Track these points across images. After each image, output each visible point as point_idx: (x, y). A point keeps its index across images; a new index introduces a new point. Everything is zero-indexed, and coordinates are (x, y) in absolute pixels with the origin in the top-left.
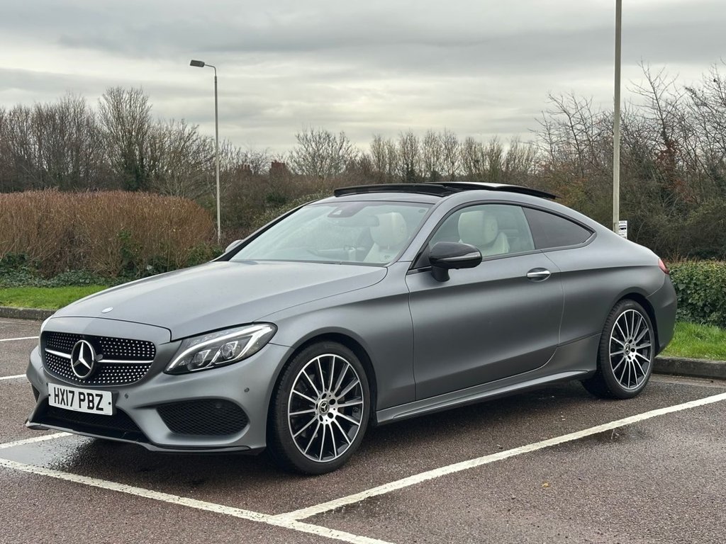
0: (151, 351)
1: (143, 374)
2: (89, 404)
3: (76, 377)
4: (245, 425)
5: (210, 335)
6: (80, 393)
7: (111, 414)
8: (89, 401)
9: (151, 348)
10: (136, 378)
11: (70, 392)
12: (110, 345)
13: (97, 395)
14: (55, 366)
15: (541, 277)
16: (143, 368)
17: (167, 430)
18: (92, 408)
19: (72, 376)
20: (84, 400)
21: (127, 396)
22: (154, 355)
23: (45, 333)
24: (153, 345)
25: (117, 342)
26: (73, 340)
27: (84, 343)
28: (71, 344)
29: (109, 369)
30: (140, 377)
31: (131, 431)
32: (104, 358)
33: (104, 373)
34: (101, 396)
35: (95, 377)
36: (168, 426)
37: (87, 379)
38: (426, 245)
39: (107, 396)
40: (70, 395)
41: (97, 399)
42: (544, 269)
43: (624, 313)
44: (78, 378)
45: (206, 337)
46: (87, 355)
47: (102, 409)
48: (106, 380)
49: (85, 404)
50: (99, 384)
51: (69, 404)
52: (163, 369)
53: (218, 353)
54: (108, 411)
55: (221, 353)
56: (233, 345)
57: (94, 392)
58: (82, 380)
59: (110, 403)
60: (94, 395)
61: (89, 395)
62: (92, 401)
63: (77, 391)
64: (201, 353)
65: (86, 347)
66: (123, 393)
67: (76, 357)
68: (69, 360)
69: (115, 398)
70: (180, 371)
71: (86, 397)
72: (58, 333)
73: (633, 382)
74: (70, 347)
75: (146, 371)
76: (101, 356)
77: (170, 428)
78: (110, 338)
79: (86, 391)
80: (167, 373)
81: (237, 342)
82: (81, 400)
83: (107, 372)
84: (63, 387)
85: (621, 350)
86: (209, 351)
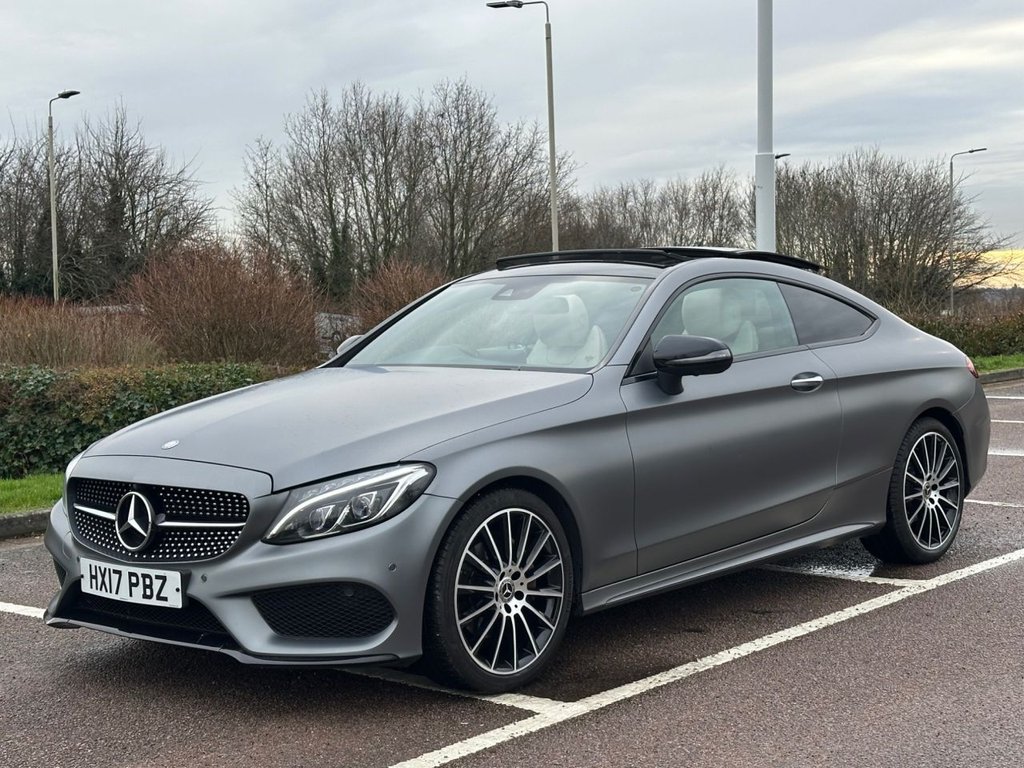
0: (241, 508)
1: (229, 544)
2: (145, 592)
3: (123, 548)
4: (391, 621)
5: (333, 483)
6: (131, 574)
7: (180, 606)
8: (145, 587)
9: (241, 503)
10: (218, 549)
11: (115, 572)
12: (177, 498)
13: (157, 577)
14: (89, 531)
15: (810, 387)
16: (230, 534)
17: (268, 631)
18: (150, 597)
19: (117, 547)
20: (136, 585)
21: (204, 579)
22: (247, 513)
23: (72, 480)
24: (245, 499)
25: (187, 495)
26: (117, 492)
27: (136, 496)
28: (115, 497)
29: (176, 536)
30: (225, 549)
31: (212, 631)
32: (167, 520)
33: (167, 541)
34: (164, 579)
35: (154, 548)
36: (270, 625)
37: (140, 553)
38: (647, 340)
39: (174, 578)
40: (115, 577)
41: (157, 584)
42: (815, 375)
43: (923, 437)
44: (126, 550)
45: (327, 485)
46: (141, 515)
47: (165, 599)
48: (171, 553)
49: (138, 591)
50: (160, 560)
51: (114, 590)
52: (260, 536)
53: (346, 511)
54: (175, 601)
55: (351, 510)
56: (370, 497)
57: (153, 572)
58: (133, 553)
59: (178, 590)
60: (154, 577)
61: (145, 576)
62: (150, 586)
63: (125, 570)
64: (318, 510)
65: (138, 501)
66: (197, 574)
67: (123, 518)
68: (113, 522)
69: (186, 580)
70: (287, 538)
71: (141, 580)
72: (94, 480)
73: (936, 540)
74: (114, 502)
75: (233, 539)
76: (163, 516)
77: (273, 627)
78: (176, 488)
79: (140, 571)
80: (266, 541)
81: (375, 493)
82: (132, 585)
83: (173, 541)
84: (104, 565)
85: (918, 492)
86: (332, 507)
